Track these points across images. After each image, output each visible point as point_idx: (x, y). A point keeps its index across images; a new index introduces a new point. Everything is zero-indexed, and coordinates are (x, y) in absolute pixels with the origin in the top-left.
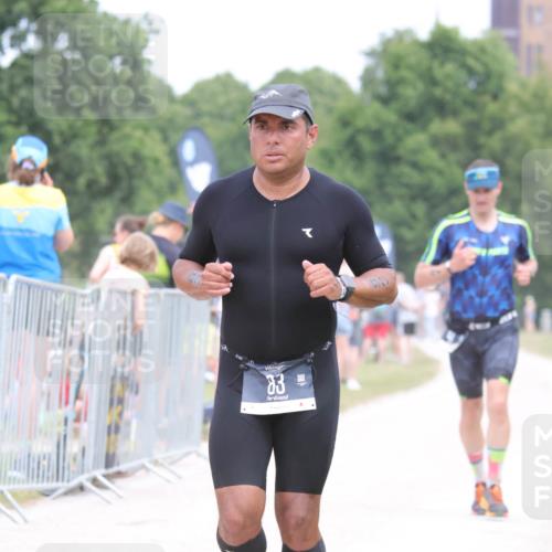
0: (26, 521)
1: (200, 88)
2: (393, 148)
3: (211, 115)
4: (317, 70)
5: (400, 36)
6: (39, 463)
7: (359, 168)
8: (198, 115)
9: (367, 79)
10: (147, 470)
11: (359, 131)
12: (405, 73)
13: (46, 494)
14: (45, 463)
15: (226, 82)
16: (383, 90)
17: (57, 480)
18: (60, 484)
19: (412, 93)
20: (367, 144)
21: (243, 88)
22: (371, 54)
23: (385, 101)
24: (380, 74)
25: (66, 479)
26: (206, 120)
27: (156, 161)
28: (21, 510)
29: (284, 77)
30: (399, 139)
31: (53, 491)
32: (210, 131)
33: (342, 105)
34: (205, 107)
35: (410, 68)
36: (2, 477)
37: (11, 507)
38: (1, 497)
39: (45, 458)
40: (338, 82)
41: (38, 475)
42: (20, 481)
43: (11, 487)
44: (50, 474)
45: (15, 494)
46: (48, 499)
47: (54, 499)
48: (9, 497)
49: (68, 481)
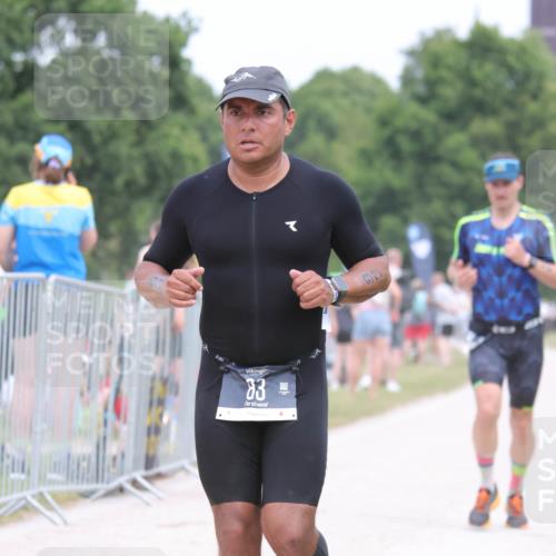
0: (65, 523)
4: (356, 70)
5: (440, 35)
6: (78, 465)
7: (398, 169)
9: (407, 79)
11: (397, 131)
12: (444, 73)
13: (86, 495)
14: (85, 464)
16: (422, 90)
17: (97, 481)
18: (99, 486)
19: (451, 93)
20: (406, 144)
22: (411, 53)
23: (423, 100)
24: (419, 74)
25: (106, 479)
28: (60, 511)
29: (323, 76)
30: (439, 138)
31: (93, 492)
33: (380, 105)
35: (449, 68)
36: (42, 479)
37: (50, 508)
38: (41, 498)
39: (84, 459)
40: (377, 81)
41: (78, 477)
42: (59, 483)
43: (51, 488)
44: (90, 476)
45: (54, 496)
46: (88, 501)
47: (94, 500)
48: (49, 498)
49: (108, 482)
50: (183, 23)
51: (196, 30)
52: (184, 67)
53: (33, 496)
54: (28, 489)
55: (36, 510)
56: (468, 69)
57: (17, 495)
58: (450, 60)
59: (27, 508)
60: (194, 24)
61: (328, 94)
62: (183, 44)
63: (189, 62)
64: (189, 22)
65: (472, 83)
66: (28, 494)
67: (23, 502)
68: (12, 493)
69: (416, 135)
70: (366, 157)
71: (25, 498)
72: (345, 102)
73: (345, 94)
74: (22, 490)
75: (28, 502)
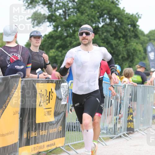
0: (106, 145)
3: (154, 40)
10: (138, 132)
13: (111, 138)
14: (111, 130)
18: (115, 135)
26: (152, 41)
27: (140, 51)
28: (105, 142)
42: (105, 134)
43: (102, 136)
44: (112, 133)
47: (114, 139)
48: (102, 139)
49: (117, 135)
51: (140, 18)
52: (137, 27)
60: (140, 16)
62: (137, 21)
63: (139, 26)
64: (138, 16)
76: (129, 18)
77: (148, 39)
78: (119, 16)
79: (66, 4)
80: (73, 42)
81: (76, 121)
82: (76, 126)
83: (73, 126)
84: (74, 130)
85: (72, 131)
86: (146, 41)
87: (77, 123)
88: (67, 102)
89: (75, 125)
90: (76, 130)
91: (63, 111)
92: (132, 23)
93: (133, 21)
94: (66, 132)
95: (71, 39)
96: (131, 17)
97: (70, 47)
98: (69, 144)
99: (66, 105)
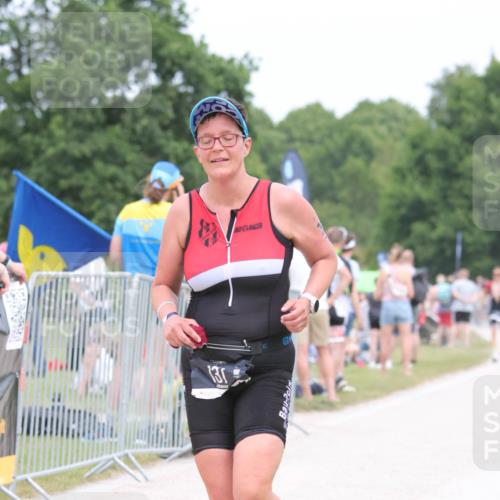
0: (147, 479)
1: (293, 117)
2: (455, 166)
3: (302, 140)
4: (391, 101)
5: (462, 71)
6: (158, 430)
7: (426, 184)
8: (291, 140)
9: (433, 108)
11: (427, 151)
12: (464, 103)
13: (164, 457)
14: (163, 431)
15: (315, 111)
16: (446, 118)
17: (173, 445)
18: (175, 448)
19: (471, 120)
20: (433, 162)
21: (330, 115)
22: (437, 87)
23: (449, 126)
24: (444, 102)
25: (180, 443)
26: (297, 145)
28: (143, 470)
29: (365, 106)
30: (461, 158)
31: (169, 454)
32: (302, 152)
33: (412, 131)
34: (297, 134)
35: (469, 99)
36: (128, 443)
37: (134, 468)
38: (126, 459)
39: (162, 427)
40: (410, 111)
41: (157, 442)
42: (142, 447)
43: (134, 451)
44: (167, 440)
45: (137, 457)
46: (165, 461)
47: (171, 460)
48: (133, 459)
49: (182, 446)
50: (246, 63)
51: (256, 69)
52: (247, 99)
53: (120, 458)
54: (115, 451)
55: (122, 470)
56: (486, 100)
57: (106, 457)
58: (471, 93)
59: (114, 467)
60: (256, 63)
61: (368, 122)
62: (247, 80)
63: (250, 95)
64: (251, 62)
65: (489, 110)
66: (115, 456)
67: (112, 462)
68: (102, 455)
69: (442, 154)
70: (400, 174)
71: (113, 459)
72: (383, 129)
73: (383, 122)
74: (111, 453)
75: (116, 462)
76: (220, 71)
77: (283, 136)
78: (192, 64)
79: (22, 25)
80: (43, 147)
81: (52, 403)
82: (52, 420)
83: (40, 419)
84: (45, 432)
85: (40, 434)
86: (277, 144)
87: (53, 408)
88: (25, 342)
89: (47, 414)
90: (51, 433)
91: (11, 373)
92: (232, 86)
93: (235, 81)
94: (18, 438)
95: (37, 139)
96: (229, 67)
97: (34, 163)
98: (29, 477)
99: (19, 352)
